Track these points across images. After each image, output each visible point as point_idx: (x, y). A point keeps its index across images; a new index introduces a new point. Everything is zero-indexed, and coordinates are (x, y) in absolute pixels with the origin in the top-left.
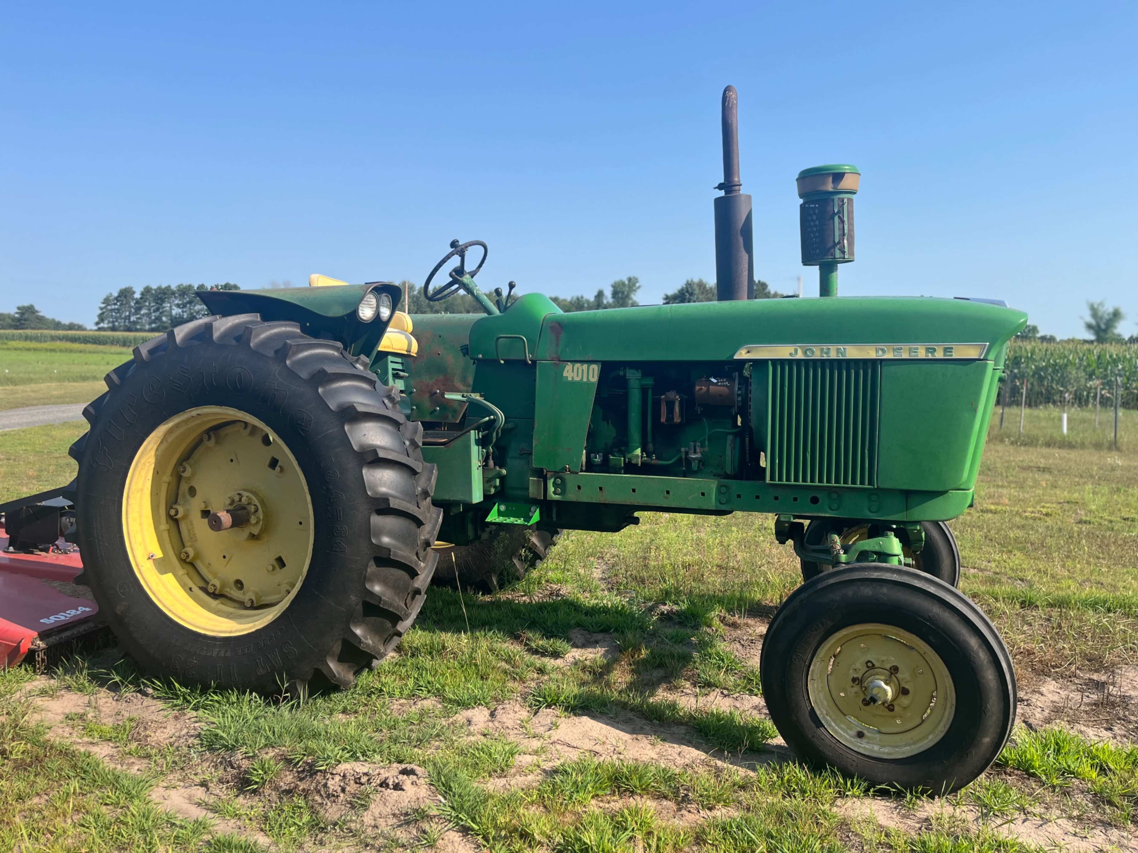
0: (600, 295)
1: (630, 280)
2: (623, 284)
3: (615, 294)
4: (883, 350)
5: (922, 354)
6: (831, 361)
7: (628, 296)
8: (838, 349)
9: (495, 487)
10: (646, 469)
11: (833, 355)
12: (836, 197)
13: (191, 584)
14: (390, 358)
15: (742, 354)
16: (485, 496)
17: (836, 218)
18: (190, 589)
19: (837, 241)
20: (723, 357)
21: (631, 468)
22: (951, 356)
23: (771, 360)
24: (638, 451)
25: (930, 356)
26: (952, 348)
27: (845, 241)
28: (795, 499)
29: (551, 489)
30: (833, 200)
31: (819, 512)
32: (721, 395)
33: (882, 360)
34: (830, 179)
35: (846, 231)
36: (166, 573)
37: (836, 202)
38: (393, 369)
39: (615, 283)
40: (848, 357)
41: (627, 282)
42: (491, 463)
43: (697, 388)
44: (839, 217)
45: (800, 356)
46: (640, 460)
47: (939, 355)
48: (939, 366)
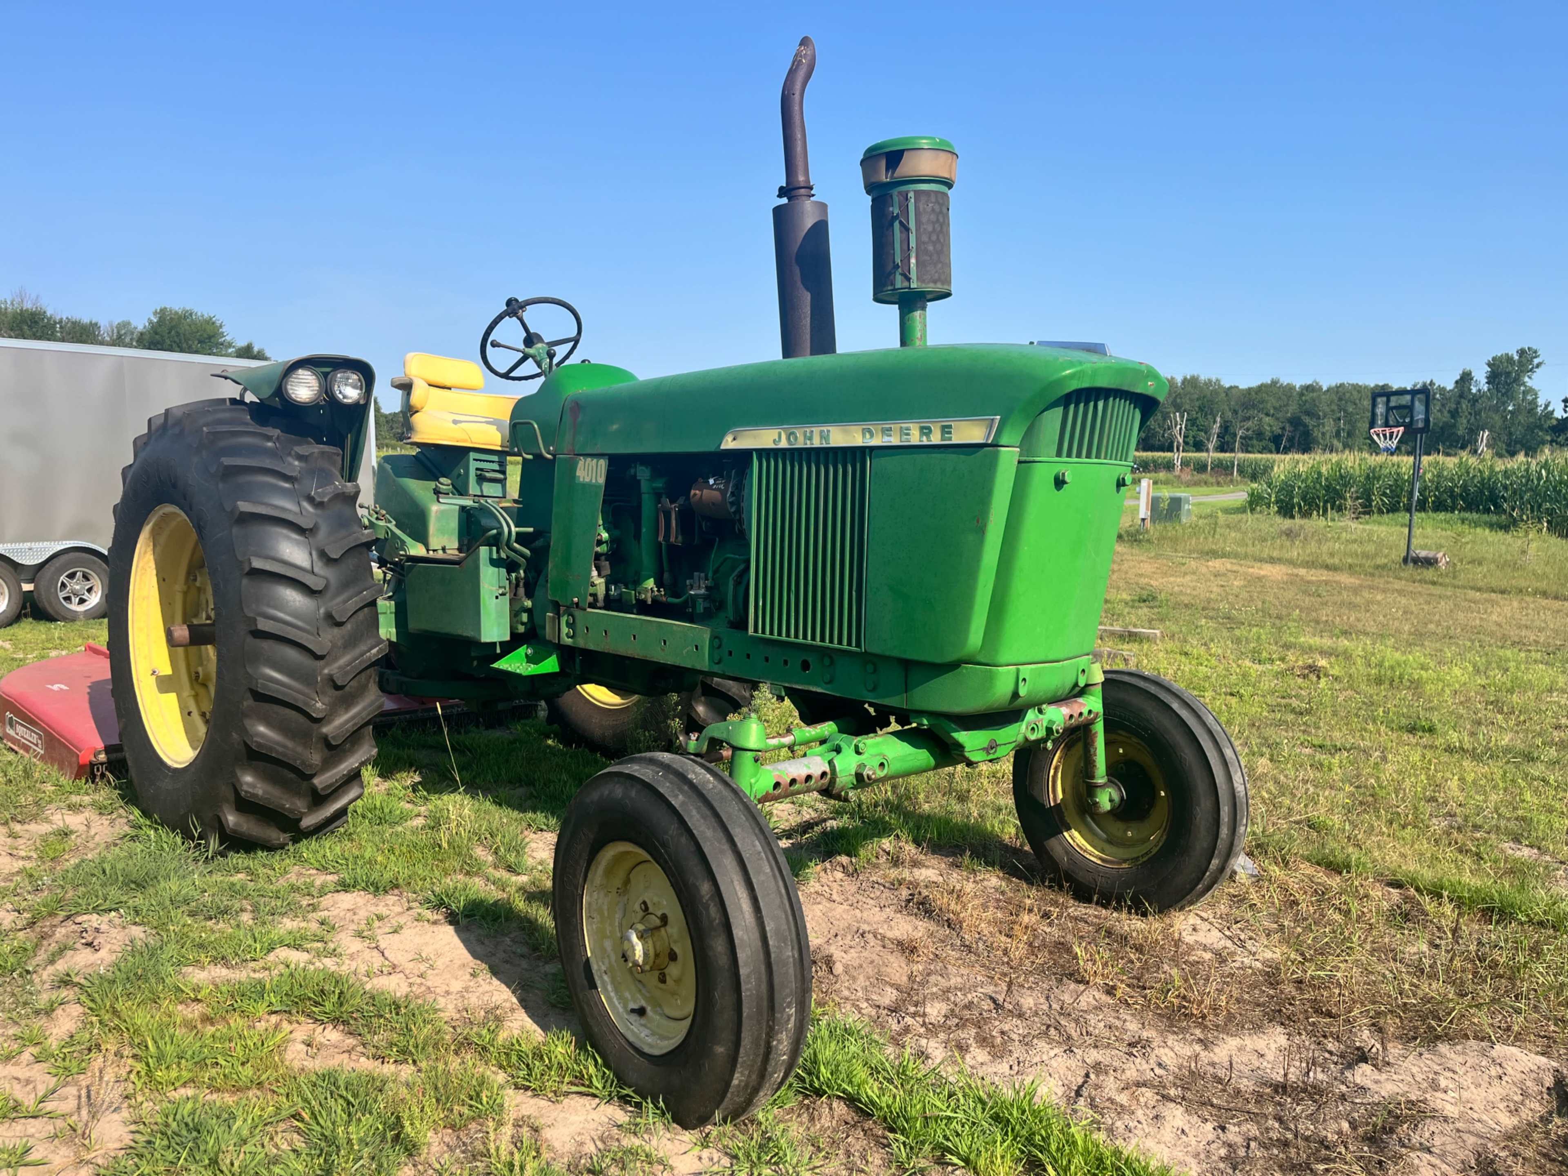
0: (1466, 378)
1: (1522, 353)
2: (1509, 359)
3: (1492, 378)
4: (870, 432)
5: (915, 438)
6: (818, 450)
7: (1517, 380)
8: (822, 432)
9: (523, 624)
10: (655, 608)
11: (817, 443)
12: (895, 192)
13: (193, 708)
14: (472, 455)
15: (729, 443)
16: (513, 634)
17: (897, 224)
18: (189, 714)
19: (898, 260)
20: (712, 448)
21: (643, 608)
22: (950, 439)
23: (756, 450)
24: (650, 583)
25: (925, 442)
26: (950, 427)
27: (913, 261)
28: (786, 662)
29: (565, 630)
30: (891, 196)
31: (809, 684)
32: (713, 504)
33: (872, 449)
34: (883, 163)
35: (913, 244)
36: (167, 692)
37: (896, 199)
38: (477, 469)
39: (1494, 359)
40: (833, 444)
41: (1516, 357)
42: (521, 591)
43: (693, 492)
44: (901, 223)
45: (784, 444)
46: (649, 594)
47: (936, 439)
48: (937, 456)
